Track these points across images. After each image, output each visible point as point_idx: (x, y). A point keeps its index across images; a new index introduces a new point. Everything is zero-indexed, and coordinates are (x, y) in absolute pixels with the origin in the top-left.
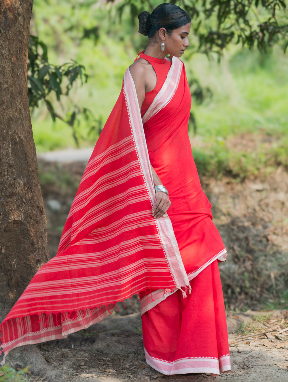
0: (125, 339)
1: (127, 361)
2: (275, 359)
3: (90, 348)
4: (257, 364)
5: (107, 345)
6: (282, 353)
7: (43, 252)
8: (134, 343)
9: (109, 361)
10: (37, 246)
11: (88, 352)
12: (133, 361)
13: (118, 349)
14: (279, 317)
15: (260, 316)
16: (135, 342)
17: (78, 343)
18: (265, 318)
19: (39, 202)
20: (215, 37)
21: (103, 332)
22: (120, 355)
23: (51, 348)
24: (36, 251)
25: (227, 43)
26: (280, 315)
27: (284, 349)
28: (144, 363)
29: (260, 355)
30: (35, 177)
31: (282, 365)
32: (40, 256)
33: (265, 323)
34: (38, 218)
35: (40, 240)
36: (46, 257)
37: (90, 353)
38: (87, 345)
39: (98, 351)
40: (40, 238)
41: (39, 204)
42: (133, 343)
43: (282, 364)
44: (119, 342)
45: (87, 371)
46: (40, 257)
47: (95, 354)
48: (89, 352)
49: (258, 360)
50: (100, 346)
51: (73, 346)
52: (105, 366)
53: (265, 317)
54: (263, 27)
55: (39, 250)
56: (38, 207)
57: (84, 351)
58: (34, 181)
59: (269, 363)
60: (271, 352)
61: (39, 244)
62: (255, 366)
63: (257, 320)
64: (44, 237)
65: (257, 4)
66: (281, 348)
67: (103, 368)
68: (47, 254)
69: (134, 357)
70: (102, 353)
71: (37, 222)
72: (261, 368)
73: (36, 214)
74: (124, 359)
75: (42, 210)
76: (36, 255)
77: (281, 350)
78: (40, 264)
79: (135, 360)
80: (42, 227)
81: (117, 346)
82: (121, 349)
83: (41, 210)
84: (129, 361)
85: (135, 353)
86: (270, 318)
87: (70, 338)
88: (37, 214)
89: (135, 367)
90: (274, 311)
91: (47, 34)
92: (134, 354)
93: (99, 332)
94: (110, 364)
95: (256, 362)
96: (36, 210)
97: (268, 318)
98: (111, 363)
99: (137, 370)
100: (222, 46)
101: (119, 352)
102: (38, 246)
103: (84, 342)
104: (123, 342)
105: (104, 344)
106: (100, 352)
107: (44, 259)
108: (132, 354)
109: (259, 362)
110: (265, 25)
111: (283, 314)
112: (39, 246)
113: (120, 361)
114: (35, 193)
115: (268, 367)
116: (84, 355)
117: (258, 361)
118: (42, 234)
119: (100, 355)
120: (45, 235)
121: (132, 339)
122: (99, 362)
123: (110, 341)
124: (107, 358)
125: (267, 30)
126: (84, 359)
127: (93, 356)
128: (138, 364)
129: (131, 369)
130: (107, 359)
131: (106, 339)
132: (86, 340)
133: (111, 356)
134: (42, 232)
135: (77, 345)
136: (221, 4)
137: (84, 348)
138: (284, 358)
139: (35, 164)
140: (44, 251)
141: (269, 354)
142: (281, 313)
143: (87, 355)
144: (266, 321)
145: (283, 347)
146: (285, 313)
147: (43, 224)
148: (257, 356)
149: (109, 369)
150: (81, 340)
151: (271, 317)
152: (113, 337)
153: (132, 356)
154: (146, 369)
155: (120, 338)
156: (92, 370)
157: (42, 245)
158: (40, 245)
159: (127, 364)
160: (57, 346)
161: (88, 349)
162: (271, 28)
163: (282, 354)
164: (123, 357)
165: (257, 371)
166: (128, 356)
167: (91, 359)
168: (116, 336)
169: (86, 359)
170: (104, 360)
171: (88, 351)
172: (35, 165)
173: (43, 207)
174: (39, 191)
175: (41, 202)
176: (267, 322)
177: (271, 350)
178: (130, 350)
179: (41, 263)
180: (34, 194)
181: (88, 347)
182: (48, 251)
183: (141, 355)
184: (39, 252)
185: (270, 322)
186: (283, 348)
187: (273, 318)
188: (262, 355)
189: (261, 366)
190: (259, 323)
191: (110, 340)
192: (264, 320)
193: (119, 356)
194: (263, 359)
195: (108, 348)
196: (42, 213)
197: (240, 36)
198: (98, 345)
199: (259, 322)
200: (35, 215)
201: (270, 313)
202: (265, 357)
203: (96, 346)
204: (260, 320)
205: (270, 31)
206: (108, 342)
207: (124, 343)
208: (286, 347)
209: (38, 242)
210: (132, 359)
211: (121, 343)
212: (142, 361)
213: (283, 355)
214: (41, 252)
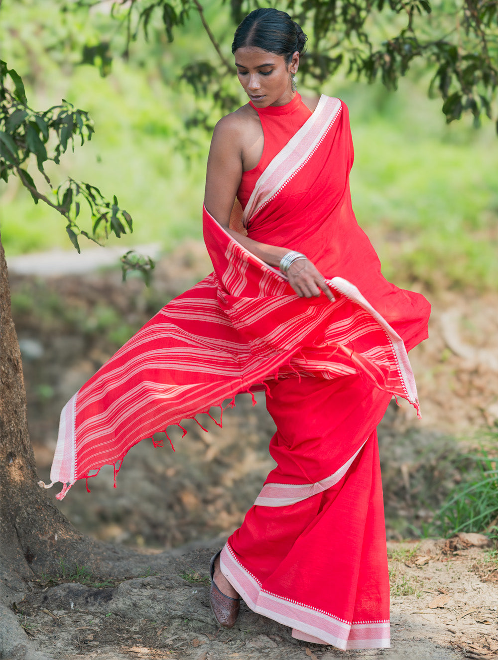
0: (164, 593)
1: (168, 632)
2: (428, 629)
3: (102, 609)
4: (398, 637)
5: (133, 604)
6: (440, 616)
7: (19, 439)
8: (182, 601)
9: (136, 633)
10: (8, 428)
11: (99, 616)
12: (179, 632)
13: (152, 610)
14: (432, 553)
15: (398, 550)
16: (181, 599)
17: (81, 600)
18: (408, 554)
19: (11, 351)
20: (310, 62)
21: (126, 581)
22: (156, 622)
23: (34, 608)
24: (6, 436)
25: (331, 73)
26: (435, 548)
27: (442, 610)
28: (198, 635)
29: (401, 620)
30: (5, 306)
31: (442, 640)
32: (14, 446)
33: (409, 563)
34: (10, 379)
35: (13, 417)
36: (24, 448)
37: (102, 619)
38: (97, 604)
39: (116, 615)
40: (14, 415)
41: (12, 354)
42: (178, 599)
43: (441, 638)
44: (153, 598)
45: (99, 651)
46: (13, 448)
47: (111, 620)
48: (102, 616)
49: (399, 629)
50: (121, 605)
51: (72, 605)
52: (130, 642)
53: (408, 551)
54: (393, 47)
55: (11, 436)
56: (10, 360)
57: (93, 614)
58: (3, 313)
59: (418, 636)
60: (421, 614)
61: (12, 425)
62: (395, 641)
63: (394, 558)
64: (20, 411)
65: (380, 7)
66: (438, 607)
67: (126, 645)
68: (25, 442)
69: (181, 625)
70: (125, 618)
71: (8, 387)
72: (405, 644)
73: (6, 371)
74: (164, 629)
75: (18, 364)
76: (7, 445)
77: (439, 611)
78: (13, 460)
79: (183, 630)
80: (17, 395)
81: (150, 605)
82: (157, 611)
83: (15, 365)
84: (173, 632)
85: (183, 618)
86: (417, 555)
87: (67, 590)
88: (9, 372)
89: (182, 643)
90: (423, 540)
91: (16, 56)
92: (181, 620)
93: (118, 580)
94: (138, 638)
95: (396, 634)
96: (6, 365)
97: (414, 554)
98: (141, 636)
99: (187, 648)
100: (321, 78)
101: (154, 615)
102: (10, 429)
103: (92, 597)
104: (161, 598)
105: (128, 602)
106: (121, 616)
107: (20, 451)
108: (177, 620)
109: (401, 634)
110: (395, 43)
111: (440, 547)
112: (12, 429)
113: (157, 632)
114: (5, 335)
115: (417, 643)
116: (93, 621)
117: (399, 632)
118: (16, 407)
119: (121, 621)
120: (22, 409)
121: (176, 592)
122: (120, 633)
123: (138, 597)
124: (132, 626)
125: (399, 51)
126: (92, 628)
127: (108, 624)
128: (188, 638)
129: (176, 646)
130: (134, 628)
131: (132, 593)
132: (96, 595)
133: (141, 622)
134: (16, 404)
135: (79, 604)
136: (319, 5)
137: (92, 609)
138: (444, 625)
139: (4, 284)
140: (20, 436)
141: (418, 620)
142: (435, 544)
143: (97, 621)
144: (409, 559)
145: (442, 606)
146: (443, 545)
147: (18, 389)
148: (397, 622)
149: (136, 646)
150: (86, 595)
151: (418, 551)
152: (143, 590)
153: (177, 624)
154: (202, 647)
155: (156, 591)
156: (108, 648)
157: (18, 426)
158: (13, 427)
159: (169, 638)
160: (45, 605)
161: (99, 610)
162: (406, 47)
163: (441, 618)
164: (163, 625)
165: (398, 649)
166: (169, 624)
167: (106, 629)
168: (149, 587)
169: (97, 628)
170: (128, 631)
171: (99, 614)
172: (4, 287)
173: (20, 360)
174: (11, 331)
175: (16, 351)
176: (412, 561)
177: (421, 611)
178: (174, 612)
179: (16, 459)
180: (3, 337)
181: (100, 608)
182: (27, 437)
183: (194, 621)
184: (12, 439)
185: (417, 560)
186: (441, 608)
187: (421, 554)
188: (405, 621)
189: (405, 640)
190: (397, 562)
191: (138, 595)
192: (406, 558)
193: (155, 624)
194: (407, 628)
195: (134, 609)
196: (16, 370)
197: (352, 62)
198: (116, 604)
199: (398, 560)
200: (4, 374)
201: (416, 545)
202: (411, 625)
203: (114, 605)
204: (399, 558)
205: (404, 53)
206: (134, 599)
207: (163, 600)
208: (447, 606)
209: (10, 421)
210: (178, 628)
211: (157, 599)
212: (195, 632)
213: (442, 620)
214: (16, 439)
